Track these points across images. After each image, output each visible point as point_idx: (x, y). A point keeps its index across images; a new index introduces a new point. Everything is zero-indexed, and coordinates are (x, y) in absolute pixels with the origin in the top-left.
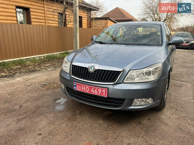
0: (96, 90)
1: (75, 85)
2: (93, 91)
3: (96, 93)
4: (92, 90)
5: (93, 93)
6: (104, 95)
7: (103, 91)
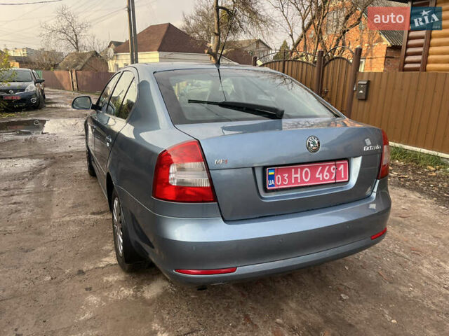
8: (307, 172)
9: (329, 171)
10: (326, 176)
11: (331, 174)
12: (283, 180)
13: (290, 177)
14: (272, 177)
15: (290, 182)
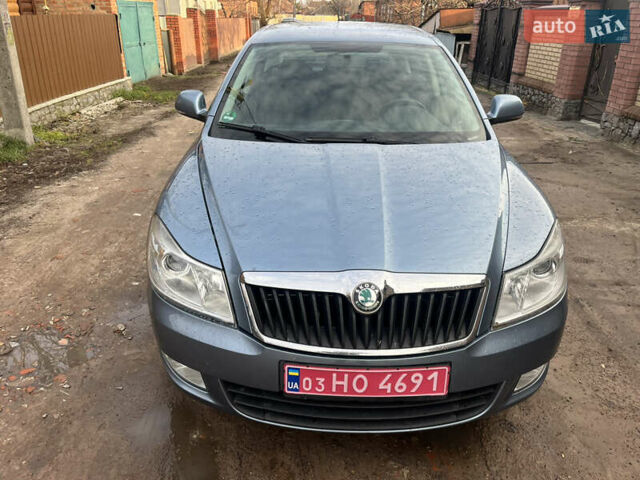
0: (403, 381)
1: (289, 377)
2: (390, 385)
3: (402, 391)
4: (384, 382)
5: (389, 391)
6: (434, 389)
7: (430, 378)
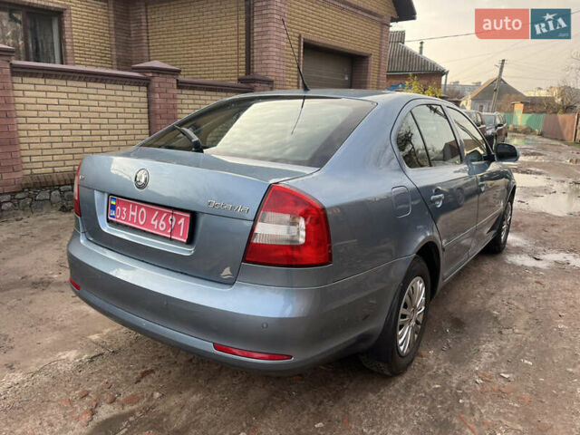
8: (143, 212)
9: (166, 220)
10: (162, 226)
11: (168, 226)
12: (122, 214)
13: (128, 212)
14: (113, 207)
15: (126, 220)
